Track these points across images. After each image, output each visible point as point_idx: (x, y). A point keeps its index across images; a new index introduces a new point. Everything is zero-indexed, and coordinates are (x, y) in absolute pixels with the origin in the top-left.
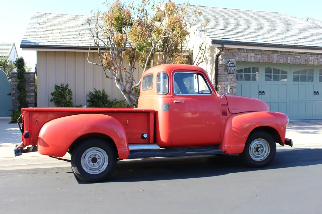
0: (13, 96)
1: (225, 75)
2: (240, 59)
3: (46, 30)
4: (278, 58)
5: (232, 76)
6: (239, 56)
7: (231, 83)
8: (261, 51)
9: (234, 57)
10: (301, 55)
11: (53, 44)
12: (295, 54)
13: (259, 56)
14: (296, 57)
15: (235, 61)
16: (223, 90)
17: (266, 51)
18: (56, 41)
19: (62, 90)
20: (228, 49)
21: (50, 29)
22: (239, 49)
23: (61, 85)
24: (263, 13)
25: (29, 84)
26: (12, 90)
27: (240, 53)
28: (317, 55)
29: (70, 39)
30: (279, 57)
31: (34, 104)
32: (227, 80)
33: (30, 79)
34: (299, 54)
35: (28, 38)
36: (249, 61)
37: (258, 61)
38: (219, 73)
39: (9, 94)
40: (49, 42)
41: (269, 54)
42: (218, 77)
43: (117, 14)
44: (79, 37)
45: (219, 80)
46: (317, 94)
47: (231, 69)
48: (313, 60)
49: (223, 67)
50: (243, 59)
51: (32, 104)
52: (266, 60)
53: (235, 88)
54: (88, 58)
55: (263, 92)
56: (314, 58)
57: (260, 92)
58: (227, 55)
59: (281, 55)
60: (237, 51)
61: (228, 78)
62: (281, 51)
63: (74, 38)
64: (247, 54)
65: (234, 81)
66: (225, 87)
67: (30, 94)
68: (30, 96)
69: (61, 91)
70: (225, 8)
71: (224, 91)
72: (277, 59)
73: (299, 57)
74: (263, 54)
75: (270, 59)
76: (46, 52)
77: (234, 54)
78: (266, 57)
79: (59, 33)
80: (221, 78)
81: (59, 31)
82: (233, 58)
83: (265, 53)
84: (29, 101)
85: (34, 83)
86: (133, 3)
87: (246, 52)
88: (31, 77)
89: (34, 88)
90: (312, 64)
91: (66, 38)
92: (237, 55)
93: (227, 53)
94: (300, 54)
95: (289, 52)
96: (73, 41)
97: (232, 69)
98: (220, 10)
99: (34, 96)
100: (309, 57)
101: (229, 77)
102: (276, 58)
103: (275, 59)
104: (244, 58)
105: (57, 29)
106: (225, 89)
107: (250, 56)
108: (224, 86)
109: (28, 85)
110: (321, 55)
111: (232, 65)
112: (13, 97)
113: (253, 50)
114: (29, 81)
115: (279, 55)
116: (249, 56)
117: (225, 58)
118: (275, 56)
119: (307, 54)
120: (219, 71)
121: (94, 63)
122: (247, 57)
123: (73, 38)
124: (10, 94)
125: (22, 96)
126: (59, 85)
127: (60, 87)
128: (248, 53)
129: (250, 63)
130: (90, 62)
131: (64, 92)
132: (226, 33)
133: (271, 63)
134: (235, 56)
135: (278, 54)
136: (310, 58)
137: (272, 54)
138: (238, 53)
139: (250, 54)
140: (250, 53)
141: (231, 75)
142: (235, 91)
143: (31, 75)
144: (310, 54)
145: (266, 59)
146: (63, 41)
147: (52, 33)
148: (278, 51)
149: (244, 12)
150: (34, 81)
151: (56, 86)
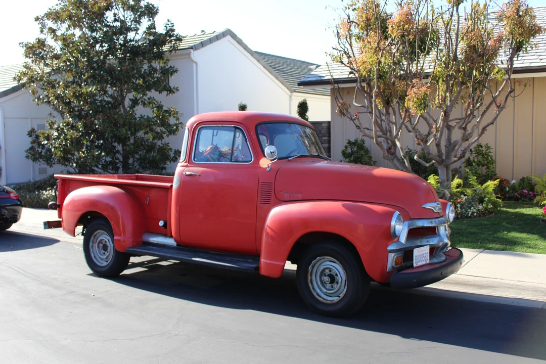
33: (323, 132)
54: (354, 97)
85: (326, 138)
88: (324, 128)
89: (327, 145)
114: (320, 135)
121: (360, 105)
126: (353, 140)
127: (355, 143)
130: (356, 105)
143: (323, 125)
150: (327, 134)
151: (349, 142)
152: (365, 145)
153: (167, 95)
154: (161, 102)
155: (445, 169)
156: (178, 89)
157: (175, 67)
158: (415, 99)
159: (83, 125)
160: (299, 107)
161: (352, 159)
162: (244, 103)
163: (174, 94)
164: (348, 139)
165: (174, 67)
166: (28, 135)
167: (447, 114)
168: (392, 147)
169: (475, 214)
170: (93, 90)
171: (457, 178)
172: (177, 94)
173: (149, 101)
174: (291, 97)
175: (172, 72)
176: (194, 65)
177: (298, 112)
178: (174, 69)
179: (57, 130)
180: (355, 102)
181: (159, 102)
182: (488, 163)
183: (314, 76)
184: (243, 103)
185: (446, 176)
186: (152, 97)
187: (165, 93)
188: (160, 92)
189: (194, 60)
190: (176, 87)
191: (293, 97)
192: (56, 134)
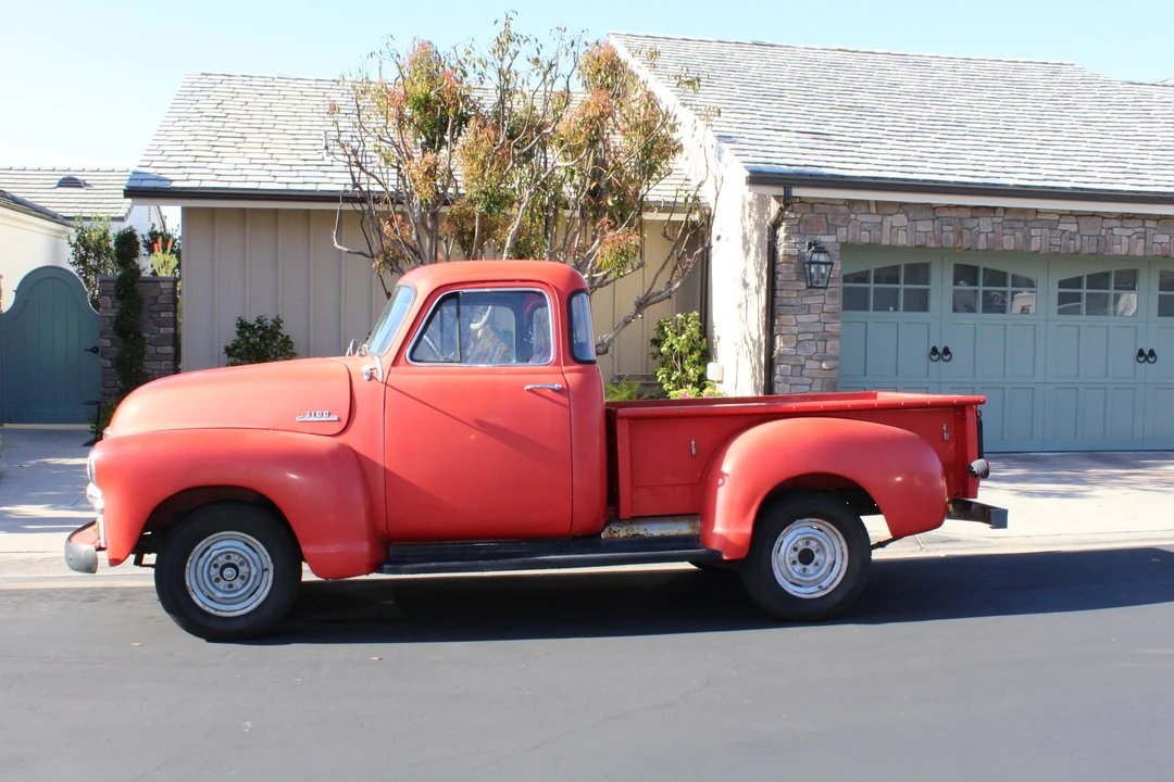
0: (102, 356)
1: (797, 291)
2: (855, 235)
3: (219, 134)
4: (993, 232)
5: (824, 294)
6: (851, 225)
7: (819, 321)
8: (933, 208)
9: (831, 229)
10: (1082, 221)
11: (233, 185)
12: (1057, 217)
13: (924, 226)
14: (1061, 227)
15: (837, 241)
16: (794, 345)
17: (949, 207)
18: (245, 172)
19: (261, 337)
20: (811, 204)
21: (236, 130)
22: (851, 203)
23: (258, 321)
24: (989, 65)
25: (156, 316)
26: (102, 334)
27: (853, 216)
28: (1144, 220)
29: (293, 168)
30: (998, 229)
32: (807, 309)
33: (160, 301)
34: (1073, 219)
35: (154, 164)
36: (885, 242)
37: (918, 243)
38: (778, 283)
39: (92, 350)
40: (220, 178)
41: (961, 219)
42: (776, 299)
43: (421, 89)
44: (323, 159)
45: (779, 309)
46: (1151, 360)
47: (818, 270)
48: (1125, 239)
49: (793, 266)
50: (865, 237)
52: (950, 238)
53: (835, 336)
54: (334, 233)
55: (946, 351)
56: (1130, 232)
57: (934, 351)
58: (807, 222)
59: (1005, 223)
60: (843, 209)
61: (809, 301)
62: (1006, 209)
63: (307, 162)
64: (878, 219)
65: (834, 315)
66: (799, 333)
67: (159, 349)
68: (160, 357)
69: (258, 340)
70: (850, 49)
71: (796, 347)
72: (990, 235)
73: (1074, 228)
74: (937, 218)
75: (964, 236)
76: (212, 210)
77: (834, 219)
78: (951, 228)
79: (259, 146)
80: (785, 301)
81: (262, 138)
82: (829, 234)
83: (947, 213)
84: (156, 372)
85: (171, 314)
86: (471, 50)
87: (877, 213)
88: (164, 292)
89: (172, 330)
90: (1122, 253)
91: (281, 162)
92: (843, 222)
93: (805, 216)
94: (1077, 216)
95: (1037, 211)
96: (301, 173)
97: (823, 271)
98: (830, 56)
99: (172, 357)
100: (1111, 228)
101: (815, 300)
102: (987, 234)
103: (982, 237)
104: (870, 232)
105: (257, 131)
106: (799, 342)
107: (892, 227)
108: (795, 330)
109: (151, 321)
110: (1158, 221)
111: (822, 258)
112: (103, 360)
113: (902, 205)
114: (155, 308)
115: (1000, 220)
116: (886, 225)
117: (799, 233)
118: (985, 224)
119: (1104, 218)
120: (780, 277)
122: (881, 231)
123: (303, 163)
124: (95, 350)
125: (128, 355)
126: (251, 320)
127: (256, 326)
128: (883, 215)
129: (892, 248)
130: (340, 247)
131: (266, 345)
132: (812, 143)
133: (969, 249)
134: (836, 227)
135: (995, 220)
136: (1116, 231)
137: (972, 217)
138: (847, 215)
139: (890, 218)
140: (891, 215)
141: (822, 291)
142: (833, 348)
143: (163, 285)
144: (1116, 218)
145: (952, 235)
146: (268, 173)
147: (238, 145)
148: (994, 209)
149: (920, 63)
150: (170, 307)
151: (243, 325)
152: (280, 331)
164: (236, 316)
180: (338, 244)
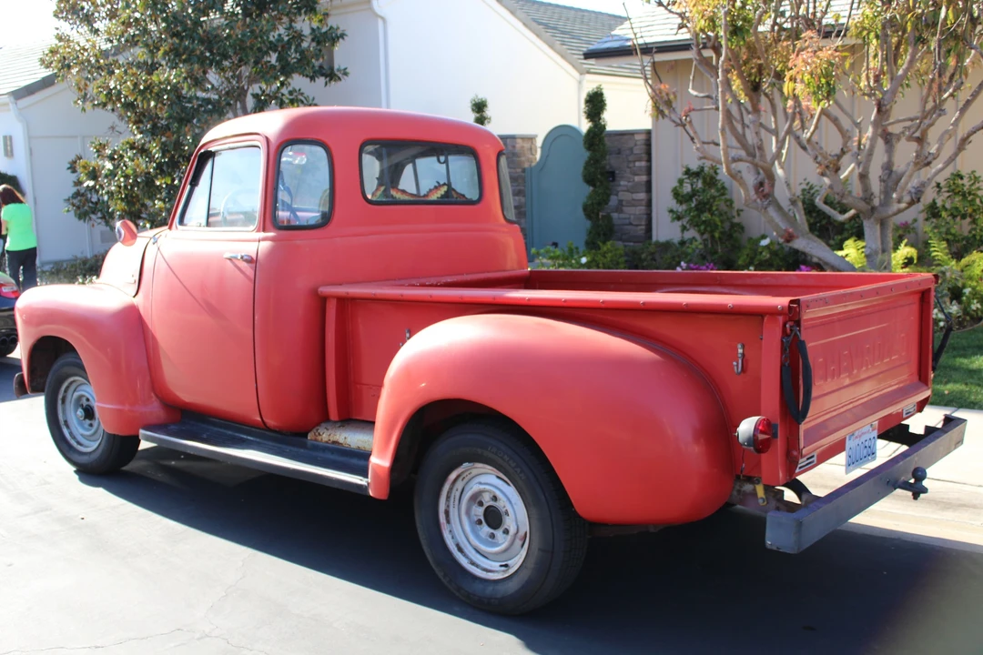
25: (631, 165)
31: (643, 227)
33: (635, 152)
51: (640, 227)
54: (691, 78)
67: (631, 196)
68: (633, 203)
84: (632, 217)
85: (643, 163)
88: (638, 143)
89: (644, 178)
99: (644, 203)
109: (628, 170)
114: (631, 158)
121: (702, 95)
126: (695, 167)
130: (695, 93)
143: (637, 137)
150: (645, 157)
151: (688, 172)
152: (718, 177)
153: (326, 84)
154: (314, 99)
155: (878, 227)
156: (347, 71)
157: (342, 28)
158: (807, 77)
159: (161, 148)
160: (587, 102)
161: (693, 205)
162: (482, 96)
163: (339, 83)
164: (685, 164)
165: (338, 28)
166: (68, 169)
167: (884, 109)
168: (766, 181)
169: (942, 324)
170: (172, 77)
171: (906, 245)
172: (345, 82)
173: (291, 97)
174: (580, 82)
175: (333, 39)
176: (380, 22)
177: (585, 112)
178: (339, 32)
179: (111, 158)
180: (693, 89)
181: (311, 98)
182: (974, 211)
183: (615, 38)
184: (480, 97)
185: (879, 243)
186: (297, 89)
187: (321, 80)
188: (312, 78)
189: (379, 13)
190: (342, 68)
191: (585, 83)
192: (109, 165)
